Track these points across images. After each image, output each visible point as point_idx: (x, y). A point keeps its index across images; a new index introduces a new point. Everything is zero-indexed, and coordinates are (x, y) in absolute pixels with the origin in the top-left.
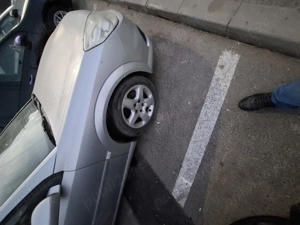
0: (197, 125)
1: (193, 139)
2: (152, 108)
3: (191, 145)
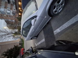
2: (61, 9)
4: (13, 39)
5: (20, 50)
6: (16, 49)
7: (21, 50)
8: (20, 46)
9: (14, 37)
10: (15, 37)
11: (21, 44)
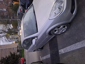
0: (74, 45)
1: (70, 46)
2: (65, 30)
3: (69, 47)
4: (6, 40)
5: (18, 61)
6: (14, 58)
7: (20, 61)
8: (18, 53)
9: (7, 38)
10: (9, 38)
11: (20, 51)
